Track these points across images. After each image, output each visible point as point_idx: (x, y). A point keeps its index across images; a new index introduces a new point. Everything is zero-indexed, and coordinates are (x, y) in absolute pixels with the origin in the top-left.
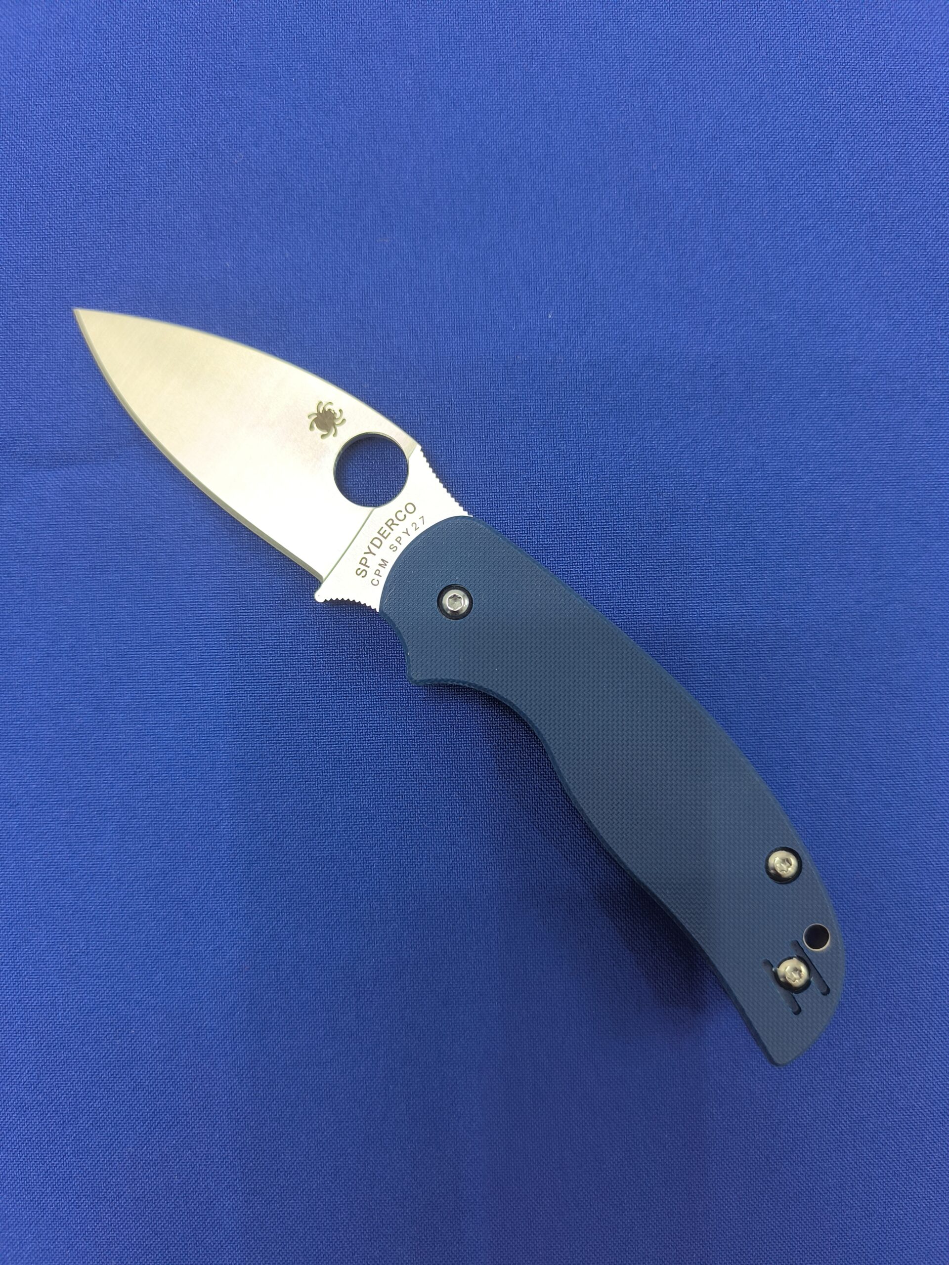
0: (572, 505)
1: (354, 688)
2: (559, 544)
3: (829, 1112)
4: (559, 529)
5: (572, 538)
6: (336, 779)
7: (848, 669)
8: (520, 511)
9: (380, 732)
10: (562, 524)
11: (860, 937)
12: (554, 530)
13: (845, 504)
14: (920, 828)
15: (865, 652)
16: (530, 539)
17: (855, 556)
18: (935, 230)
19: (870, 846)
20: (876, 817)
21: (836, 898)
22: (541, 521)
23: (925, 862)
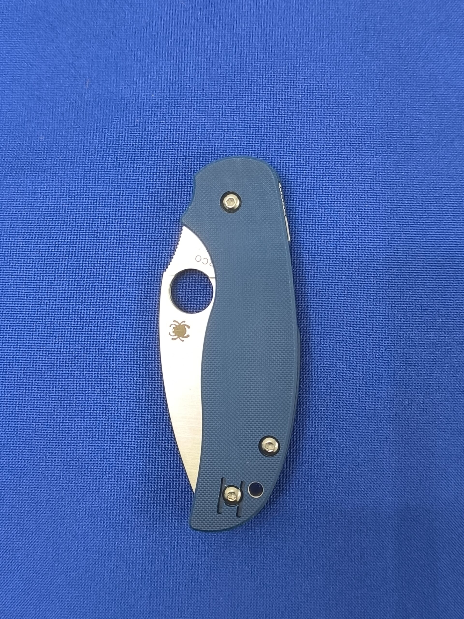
0: (171, 215)
1: (37, 325)
2: (164, 239)
3: (322, 587)
4: (163, 230)
5: (171, 235)
6: (26, 380)
7: (341, 320)
8: (139, 218)
9: (53, 352)
10: (165, 227)
11: (343, 481)
12: (160, 230)
13: (342, 216)
14: (383, 416)
15: (352, 309)
16: (145, 235)
17: (347, 249)
18: (406, 38)
19: (352, 426)
20: (356, 409)
21: (330, 458)
22: (152, 224)
23: (385, 437)
